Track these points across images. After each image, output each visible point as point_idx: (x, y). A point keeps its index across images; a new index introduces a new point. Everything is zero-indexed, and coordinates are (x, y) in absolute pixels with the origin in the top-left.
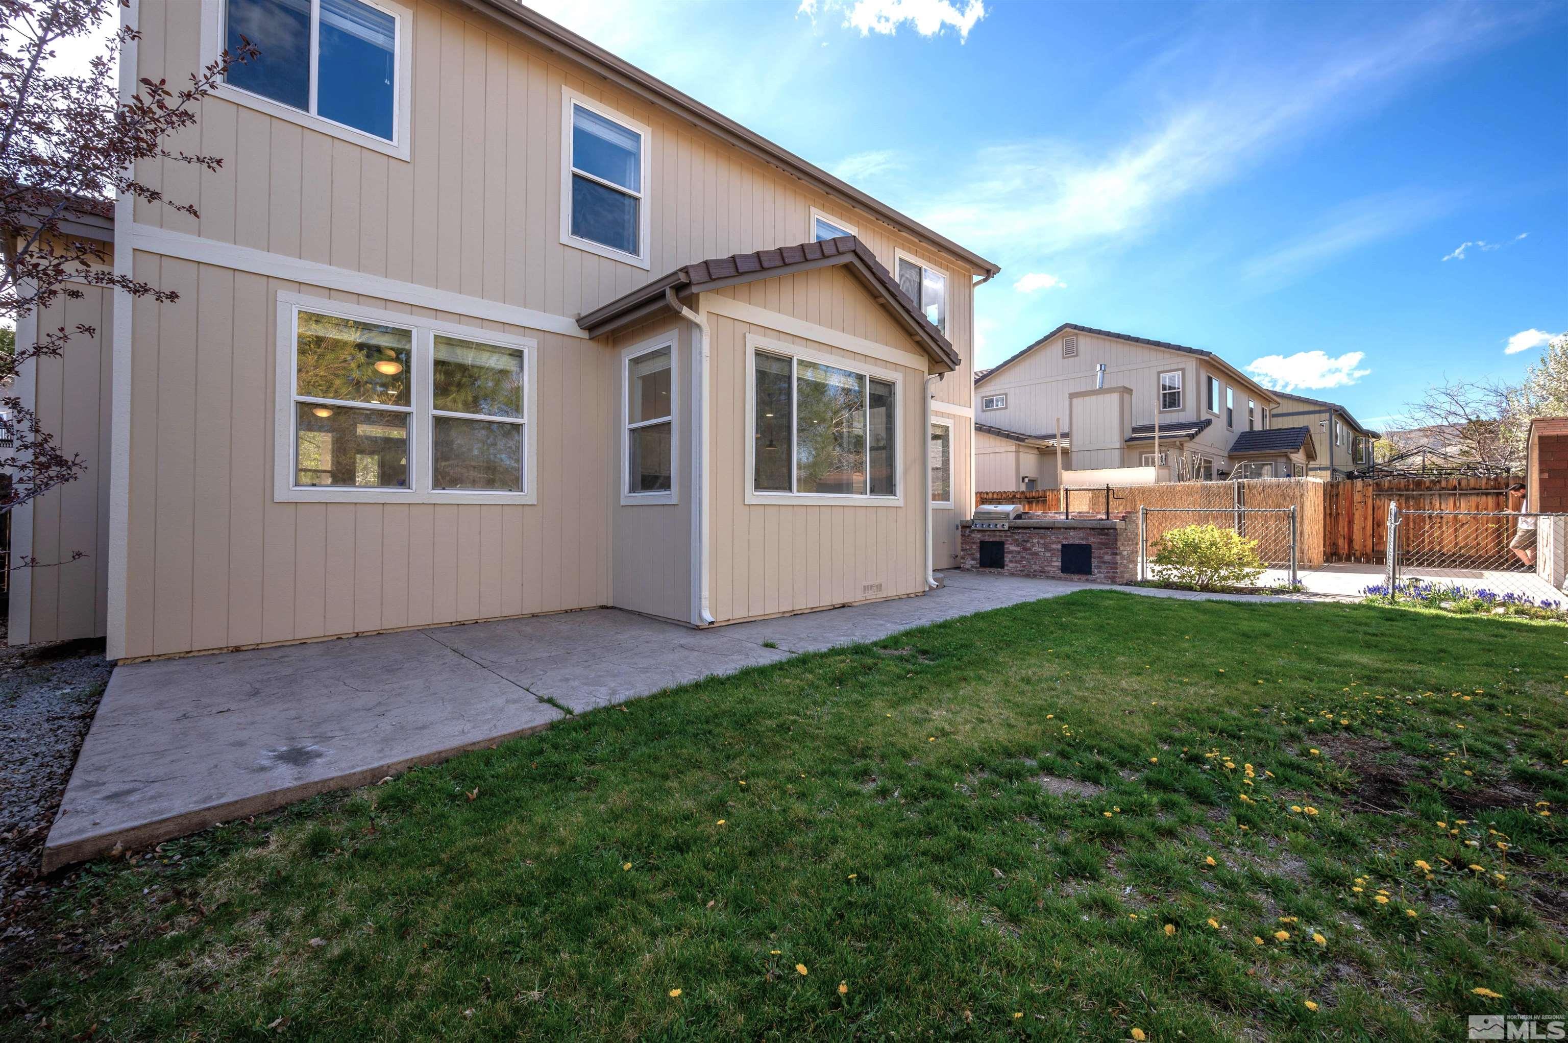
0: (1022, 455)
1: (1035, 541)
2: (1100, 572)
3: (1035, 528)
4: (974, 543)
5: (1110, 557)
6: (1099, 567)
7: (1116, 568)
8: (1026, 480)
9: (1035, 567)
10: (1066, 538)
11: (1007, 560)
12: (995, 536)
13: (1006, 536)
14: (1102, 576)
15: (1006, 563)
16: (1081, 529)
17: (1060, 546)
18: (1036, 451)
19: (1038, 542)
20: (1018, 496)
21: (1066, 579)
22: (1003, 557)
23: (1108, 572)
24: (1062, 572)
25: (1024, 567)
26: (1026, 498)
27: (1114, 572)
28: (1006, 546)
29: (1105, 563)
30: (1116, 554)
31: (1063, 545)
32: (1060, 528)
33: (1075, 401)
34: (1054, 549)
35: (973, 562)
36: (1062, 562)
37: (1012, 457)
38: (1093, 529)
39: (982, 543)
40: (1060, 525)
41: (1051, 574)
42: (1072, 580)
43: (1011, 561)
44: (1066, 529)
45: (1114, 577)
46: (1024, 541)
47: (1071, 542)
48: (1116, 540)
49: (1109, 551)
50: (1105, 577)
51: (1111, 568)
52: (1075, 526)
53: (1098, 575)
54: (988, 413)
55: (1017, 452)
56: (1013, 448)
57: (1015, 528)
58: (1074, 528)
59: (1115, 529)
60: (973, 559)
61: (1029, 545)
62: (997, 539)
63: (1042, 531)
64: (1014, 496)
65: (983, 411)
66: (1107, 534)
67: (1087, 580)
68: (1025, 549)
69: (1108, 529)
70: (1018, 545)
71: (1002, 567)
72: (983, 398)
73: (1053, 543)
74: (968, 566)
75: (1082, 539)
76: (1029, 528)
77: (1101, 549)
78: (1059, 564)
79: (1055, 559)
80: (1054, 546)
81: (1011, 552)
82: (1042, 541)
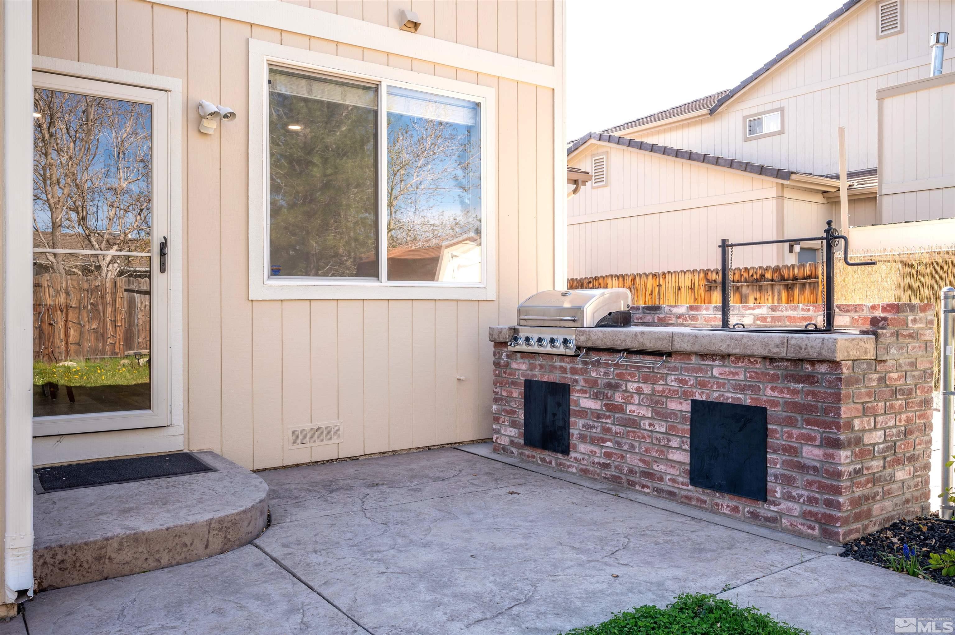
0: (788, 204)
1: (632, 387)
2: (790, 498)
3: (631, 352)
4: (514, 384)
5: (819, 452)
6: (788, 481)
7: (837, 491)
8: (797, 248)
9: (633, 460)
10: (702, 385)
11: (574, 432)
12: (553, 368)
13: (574, 371)
14: (796, 508)
15: (574, 440)
16: (739, 357)
17: (686, 407)
18: (819, 198)
19: (639, 392)
20: (769, 275)
21: (701, 505)
22: (566, 426)
23: (811, 500)
24: (693, 482)
25: (608, 455)
26: (783, 279)
27: (829, 503)
28: (574, 396)
29: (803, 468)
30: (836, 444)
31: (694, 403)
32: (686, 354)
33: (888, 102)
34: (674, 414)
35: (512, 432)
36: (694, 452)
37: (771, 206)
38: (772, 360)
39: (529, 384)
40: (687, 347)
41: (666, 485)
42: (715, 510)
43: (583, 438)
44: (702, 356)
45: (831, 519)
46: (609, 386)
47: (714, 396)
48: (837, 398)
49: (816, 432)
50: (805, 515)
51: (822, 488)
52: (723, 348)
53: (785, 505)
54: (754, 143)
55: (781, 198)
56: (773, 192)
57: (590, 350)
58: (724, 357)
59: (835, 364)
60: (514, 424)
61: (618, 398)
62: (555, 377)
63: (648, 360)
64: (762, 276)
65: (746, 140)
66: (809, 379)
67: (754, 516)
68: (613, 408)
69: (813, 362)
70: (596, 397)
71: (566, 451)
72: (745, 118)
73: (672, 395)
74: (504, 441)
75: (742, 389)
76: (618, 351)
77: (791, 422)
78: (684, 457)
79: (675, 443)
80: (673, 405)
81: (583, 413)
82: (647, 389)
